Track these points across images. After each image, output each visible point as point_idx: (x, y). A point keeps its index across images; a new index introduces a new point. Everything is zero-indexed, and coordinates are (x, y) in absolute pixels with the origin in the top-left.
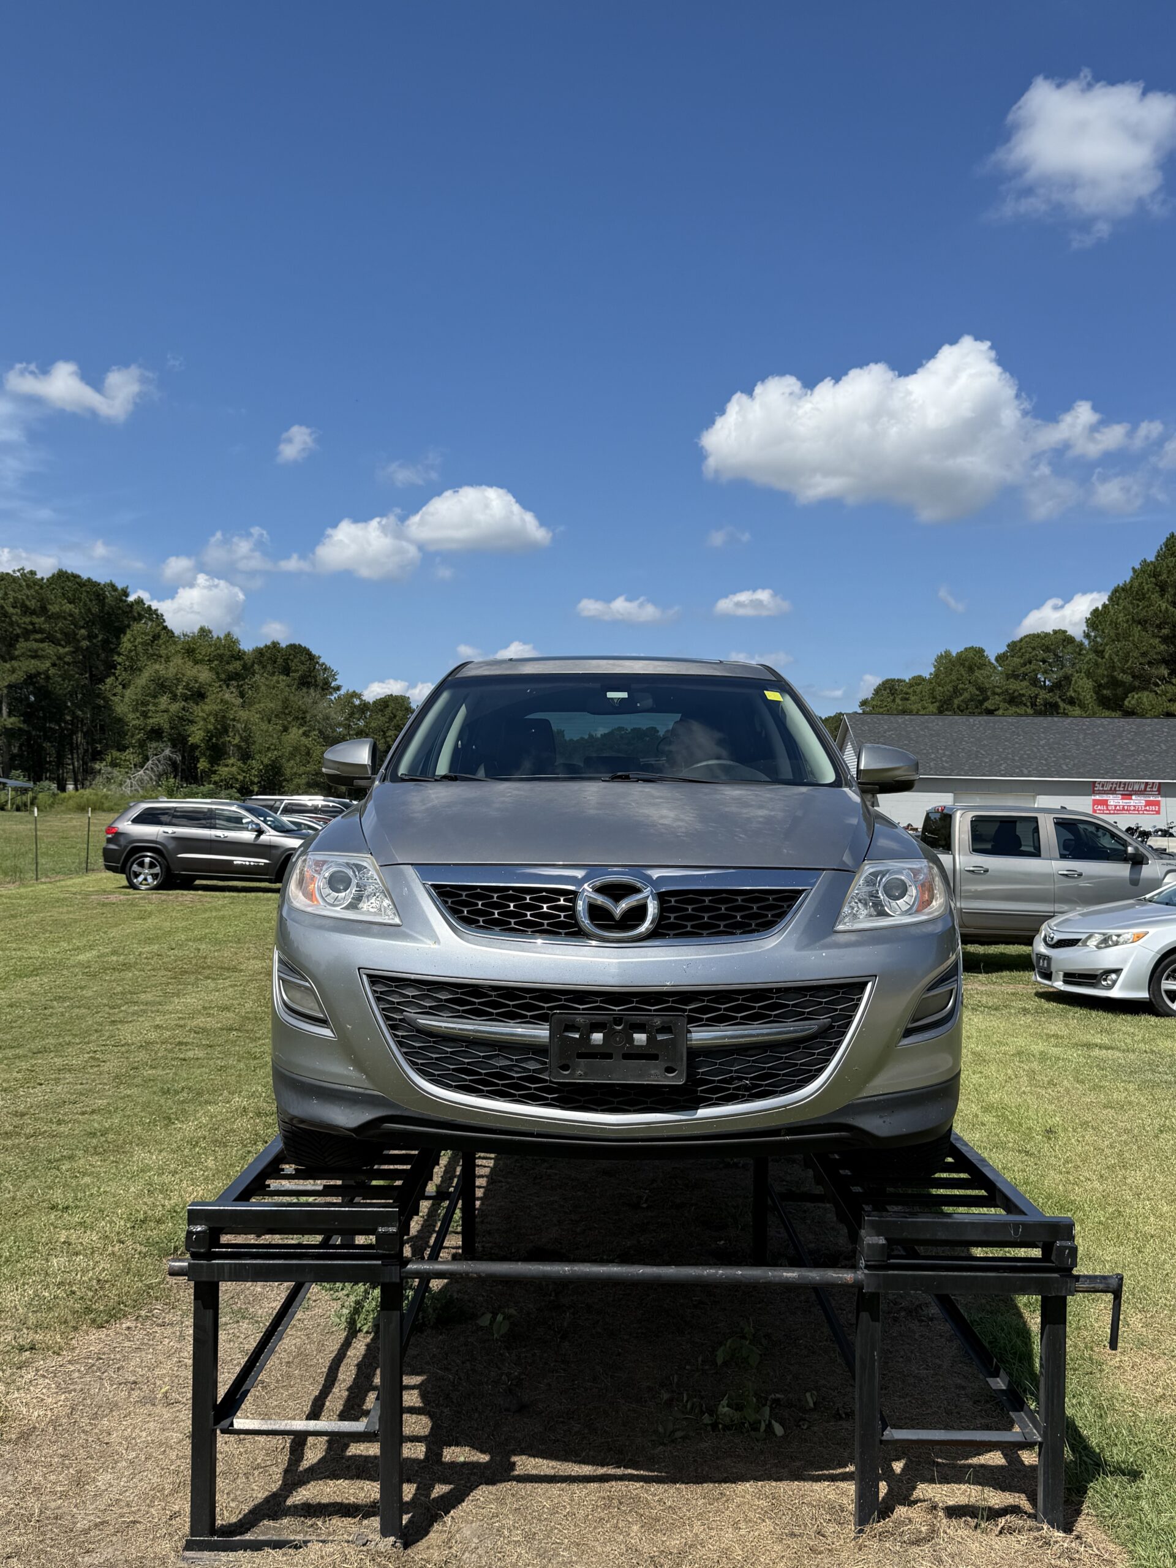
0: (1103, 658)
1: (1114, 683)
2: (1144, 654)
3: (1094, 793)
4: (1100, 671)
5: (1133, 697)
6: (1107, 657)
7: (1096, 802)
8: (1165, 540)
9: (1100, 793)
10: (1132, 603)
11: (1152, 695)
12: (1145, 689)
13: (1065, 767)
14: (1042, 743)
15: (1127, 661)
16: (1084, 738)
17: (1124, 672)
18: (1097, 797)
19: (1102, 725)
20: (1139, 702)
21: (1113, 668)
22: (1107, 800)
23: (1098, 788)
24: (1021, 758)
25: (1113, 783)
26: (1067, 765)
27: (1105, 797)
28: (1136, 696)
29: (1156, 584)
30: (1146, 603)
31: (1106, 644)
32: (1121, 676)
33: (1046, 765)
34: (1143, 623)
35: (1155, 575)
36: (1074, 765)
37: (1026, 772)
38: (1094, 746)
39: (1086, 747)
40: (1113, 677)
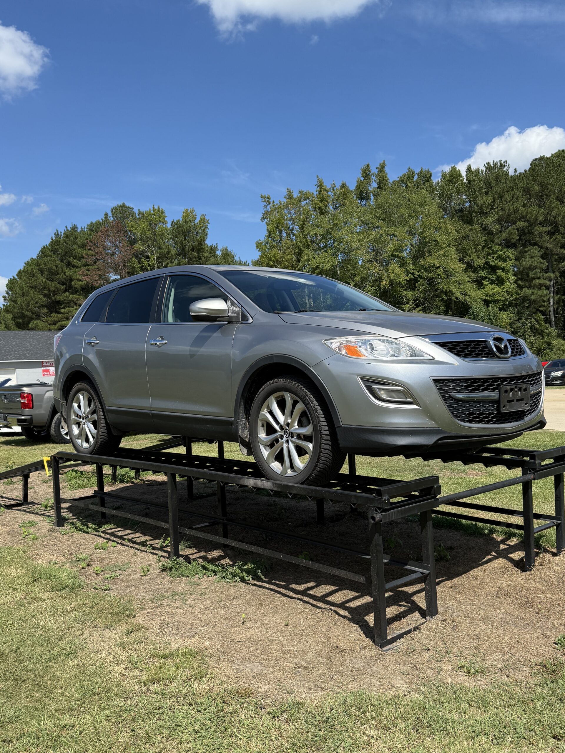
0: (17, 304)
1: (23, 316)
2: (37, 303)
3: (43, 366)
4: (16, 310)
5: (34, 323)
6: (19, 303)
7: (44, 371)
8: (41, 249)
9: (46, 366)
10: (29, 278)
11: (41, 322)
12: (39, 319)
13: (27, 355)
14: (13, 343)
15: (29, 306)
16: (33, 341)
17: (27, 311)
18: (45, 369)
19: (40, 335)
20: (37, 325)
21: (23, 309)
22: (49, 370)
23: (45, 364)
24: (5, 351)
25: (51, 361)
26: (28, 354)
27: (48, 368)
28: (35, 322)
29: (39, 270)
30: (36, 278)
31: (18, 297)
32: (26, 313)
33: (19, 354)
34: (34, 287)
35: (38, 265)
36: (32, 353)
37: (9, 358)
38: (39, 344)
39: (35, 345)
40: (23, 313)
